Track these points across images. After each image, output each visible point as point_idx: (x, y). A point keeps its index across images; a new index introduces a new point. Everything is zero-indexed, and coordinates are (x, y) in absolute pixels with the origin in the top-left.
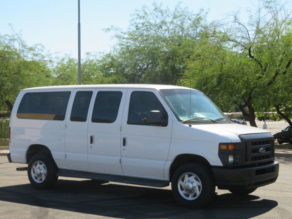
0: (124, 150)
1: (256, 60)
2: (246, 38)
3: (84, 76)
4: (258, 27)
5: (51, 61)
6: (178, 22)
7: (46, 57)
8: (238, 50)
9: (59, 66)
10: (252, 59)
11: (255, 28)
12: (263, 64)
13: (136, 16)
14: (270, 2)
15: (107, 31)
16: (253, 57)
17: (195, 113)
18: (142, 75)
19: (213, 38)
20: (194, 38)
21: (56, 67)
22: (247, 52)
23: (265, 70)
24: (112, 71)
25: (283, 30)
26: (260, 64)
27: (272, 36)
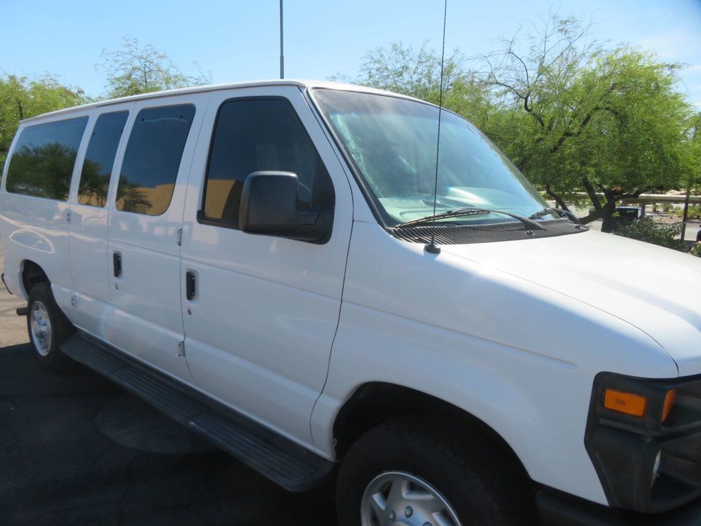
0: (190, 312)
1: (534, 115)
4: (541, 63)
6: (423, 69)
10: (529, 113)
11: (536, 66)
12: (546, 121)
13: (369, 60)
14: (566, 22)
16: (530, 111)
17: (452, 189)
22: (522, 102)
23: (550, 128)
26: (540, 120)
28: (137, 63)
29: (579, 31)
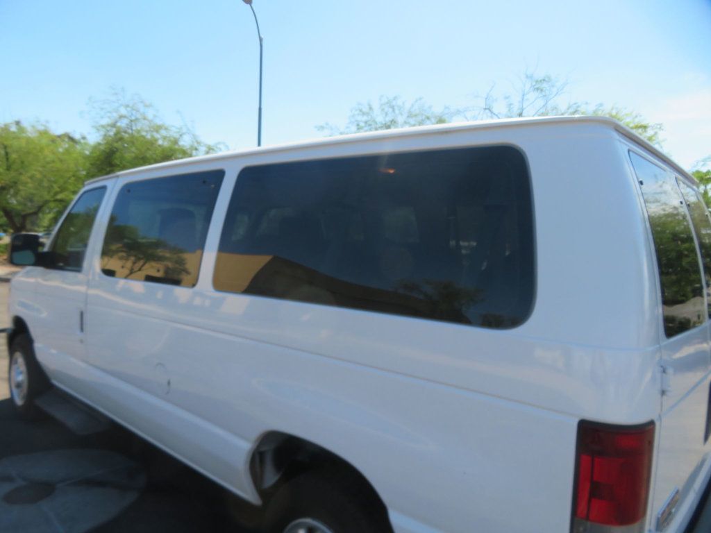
14: (541, 81)
28: (123, 111)
29: (554, 90)
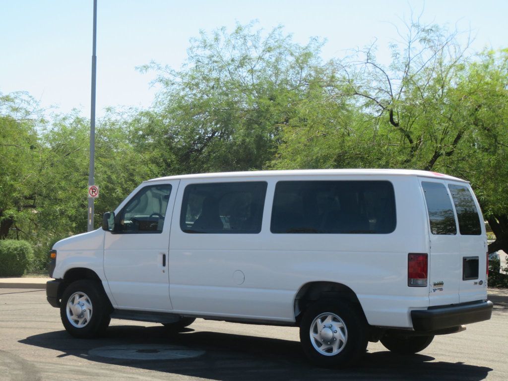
1: (402, 130)
2: (385, 92)
3: (100, 148)
4: (406, 72)
5: (42, 121)
6: (270, 57)
7: (33, 113)
8: (373, 111)
9: (56, 129)
10: (395, 128)
11: (402, 74)
12: (414, 138)
14: (428, 30)
15: (144, 71)
16: (396, 125)
18: (202, 149)
19: (329, 88)
20: (296, 88)
21: (51, 131)
22: (387, 115)
23: (417, 148)
24: (150, 140)
25: (451, 77)
26: (408, 137)
27: (432, 88)
29: (443, 40)
